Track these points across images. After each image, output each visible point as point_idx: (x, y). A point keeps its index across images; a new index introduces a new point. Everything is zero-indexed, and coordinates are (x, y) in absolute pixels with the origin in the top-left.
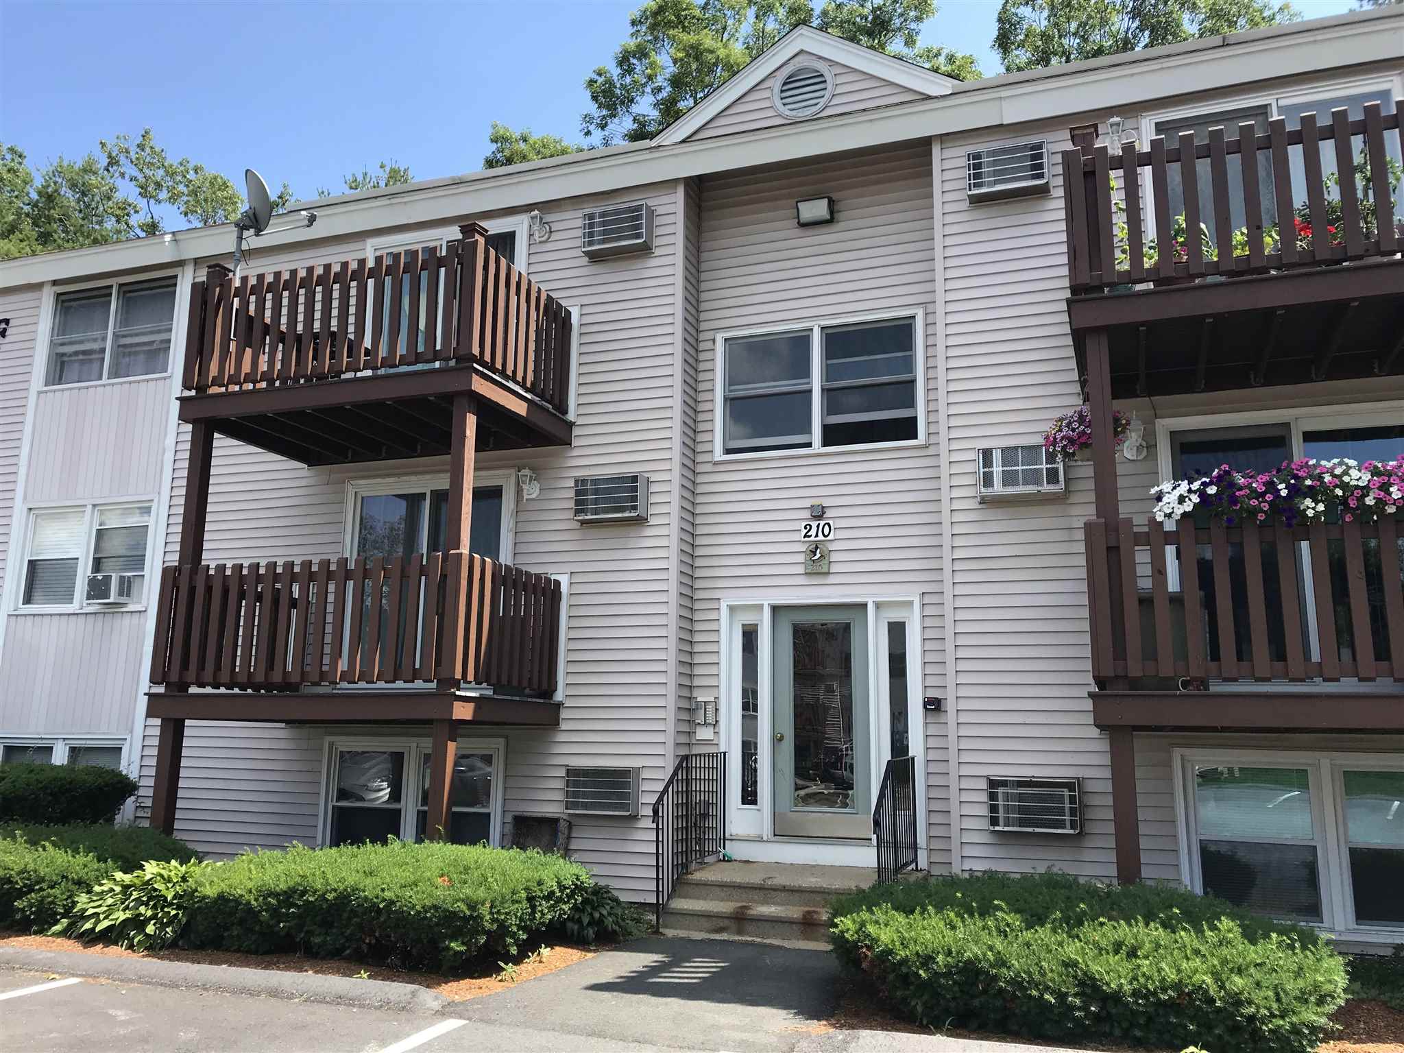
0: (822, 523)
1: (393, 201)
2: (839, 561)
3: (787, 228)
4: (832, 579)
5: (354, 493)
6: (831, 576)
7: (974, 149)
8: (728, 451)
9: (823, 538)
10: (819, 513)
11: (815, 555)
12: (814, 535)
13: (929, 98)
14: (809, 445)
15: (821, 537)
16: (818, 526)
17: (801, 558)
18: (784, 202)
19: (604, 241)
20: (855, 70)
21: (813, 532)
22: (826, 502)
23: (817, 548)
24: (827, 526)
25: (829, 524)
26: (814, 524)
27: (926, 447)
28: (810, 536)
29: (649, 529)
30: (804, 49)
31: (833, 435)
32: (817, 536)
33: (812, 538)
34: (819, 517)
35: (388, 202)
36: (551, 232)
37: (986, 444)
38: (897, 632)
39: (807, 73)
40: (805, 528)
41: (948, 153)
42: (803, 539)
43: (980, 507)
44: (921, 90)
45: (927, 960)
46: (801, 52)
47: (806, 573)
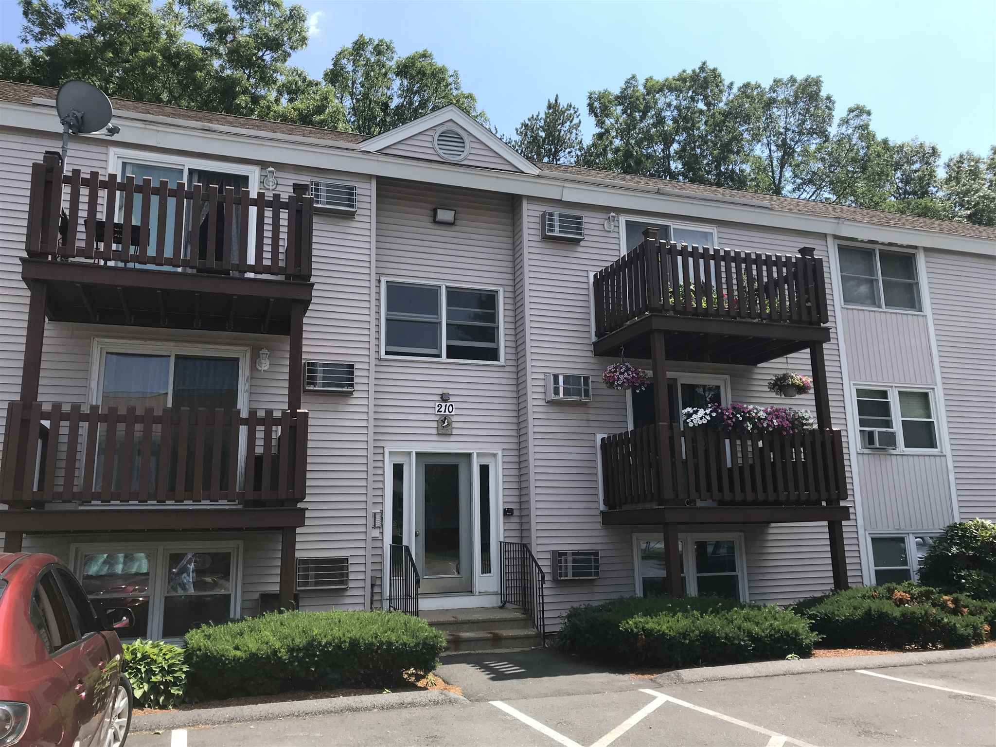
0: (448, 404)
1: (148, 126)
2: (457, 427)
3: (424, 221)
4: (452, 438)
5: (99, 348)
6: (452, 436)
7: (550, 209)
8: (387, 353)
9: (448, 413)
10: (444, 398)
11: (444, 423)
12: (443, 411)
13: (523, 172)
14: (439, 356)
15: (447, 413)
16: (446, 406)
17: (435, 425)
18: (425, 205)
19: (328, 203)
20: (482, 143)
21: (443, 409)
22: (451, 392)
23: (445, 419)
24: (451, 406)
25: (452, 405)
26: (443, 404)
27: (503, 366)
28: (441, 412)
29: (353, 399)
30: (453, 119)
31: (453, 352)
32: (445, 412)
33: (442, 413)
34: (445, 401)
35: (143, 126)
36: (277, 184)
37: (556, 371)
38: (484, 470)
39: (452, 134)
40: (438, 406)
41: (531, 207)
42: (437, 413)
43: (546, 404)
44: (519, 167)
45: (685, 635)
46: (451, 120)
47: (438, 434)
